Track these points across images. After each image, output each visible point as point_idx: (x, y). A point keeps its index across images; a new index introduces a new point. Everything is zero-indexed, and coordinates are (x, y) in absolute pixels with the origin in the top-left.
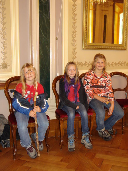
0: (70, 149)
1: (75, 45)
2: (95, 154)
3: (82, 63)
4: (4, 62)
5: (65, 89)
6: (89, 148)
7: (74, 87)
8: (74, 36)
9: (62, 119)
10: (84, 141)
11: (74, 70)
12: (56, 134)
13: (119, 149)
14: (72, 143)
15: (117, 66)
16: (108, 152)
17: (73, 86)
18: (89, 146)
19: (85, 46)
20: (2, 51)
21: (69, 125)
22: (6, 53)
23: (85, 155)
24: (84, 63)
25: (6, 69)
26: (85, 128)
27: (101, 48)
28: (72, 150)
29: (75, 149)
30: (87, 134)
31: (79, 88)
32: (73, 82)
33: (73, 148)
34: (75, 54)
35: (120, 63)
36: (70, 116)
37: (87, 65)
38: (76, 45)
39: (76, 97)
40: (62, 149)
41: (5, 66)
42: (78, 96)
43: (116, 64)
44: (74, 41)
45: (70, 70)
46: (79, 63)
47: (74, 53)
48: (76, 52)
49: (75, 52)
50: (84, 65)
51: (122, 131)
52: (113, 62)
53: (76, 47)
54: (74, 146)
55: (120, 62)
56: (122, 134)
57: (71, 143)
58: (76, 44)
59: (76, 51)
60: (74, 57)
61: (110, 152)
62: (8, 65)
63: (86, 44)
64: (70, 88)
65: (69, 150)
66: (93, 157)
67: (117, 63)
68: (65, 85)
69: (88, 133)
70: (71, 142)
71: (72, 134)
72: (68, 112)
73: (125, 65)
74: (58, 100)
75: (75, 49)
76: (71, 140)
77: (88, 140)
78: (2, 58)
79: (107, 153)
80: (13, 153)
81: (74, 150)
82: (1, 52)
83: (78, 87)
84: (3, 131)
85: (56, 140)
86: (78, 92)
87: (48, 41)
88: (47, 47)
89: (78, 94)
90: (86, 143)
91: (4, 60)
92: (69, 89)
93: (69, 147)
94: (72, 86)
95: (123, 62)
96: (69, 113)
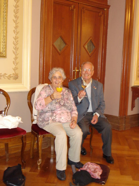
73: (5, 78)
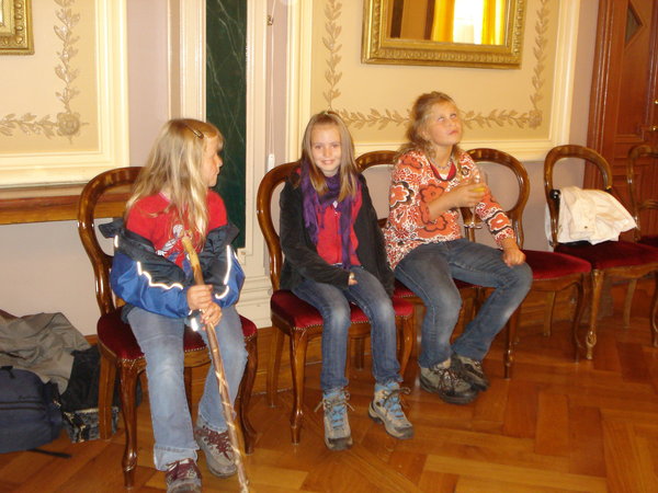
0: (332, 441)
1: (336, 45)
2: (423, 458)
3: (361, 116)
4: (69, 111)
5: (307, 216)
6: (401, 435)
7: (338, 209)
8: (335, 11)
9: (301, 332)
10: (382, 410)
11: (335, 146)
12: (268, 384)
13: (503, 435)
14: (342, 420)
15: (485, 125)
16: (467, 447)
17: (335, 204)
18: (400, 430)
19: (374, 50)
20: (60, 67)
21: (331, 354)
22: (73, 76)
23: (389, 463)
24: (367, 113)
25: (74, 137)
26: (388, 363)
27: (428, 61)
28: (341, 446)
29: (350, 442)
30: (395, 385)
31: (355, 210)
32: (334, 190)
33: (343, 439)
34: (337, 79)
35: (497, 114)
36: (333, 321)
37: (378, 124)
38: (340, 46)
39: (347, 247)
40: (298, 440)
41: (71, 128)
42: (355, 243)
43: (480, 120)
44: (334, 30)
45: (319, 147)
46: (350, 115)
47: (332, 78)
48: (341, 74)
49: (337, 73)
50: (366, 124)
51: (506, 367)
52: (471, 113)
53: (339, 54)
54: (346, 431)
55: (495, 111)
56: (506, 377)
57: (335, 417)
58: (338, 41)
59: (338, 69)
60: (331, 91)
61: (475, 447)
62: (82, 120)
63: (377, 43)
64: (324, 213)
65: (331, 446)
66: (416, 469)
67: (485, 114)
68: (307, 201)
69: (396, 380)
70: (338, 417)
71: (340, 385)
72: (327, 305)
73: (511, 124)
74: (280, 257)
75: (334, 62)
76: (336, 408)
77: (397, 406)
78: (58, 94)
79: (465, 451)
80: (124, 466)
81: (349, 447)
82: (58, 69)
83: (353, 209)
84: (69, 377)
85: (270, 404)
86: (352, 227)
87: (240, 31)
88: (235, 54)
89: (353, 233)
90: (389, 417)
91: (66, 102)
92: (319, 215)
93: (331, 434)
94: (332, 206)
95: (507, 113)
96: (329, 311)
